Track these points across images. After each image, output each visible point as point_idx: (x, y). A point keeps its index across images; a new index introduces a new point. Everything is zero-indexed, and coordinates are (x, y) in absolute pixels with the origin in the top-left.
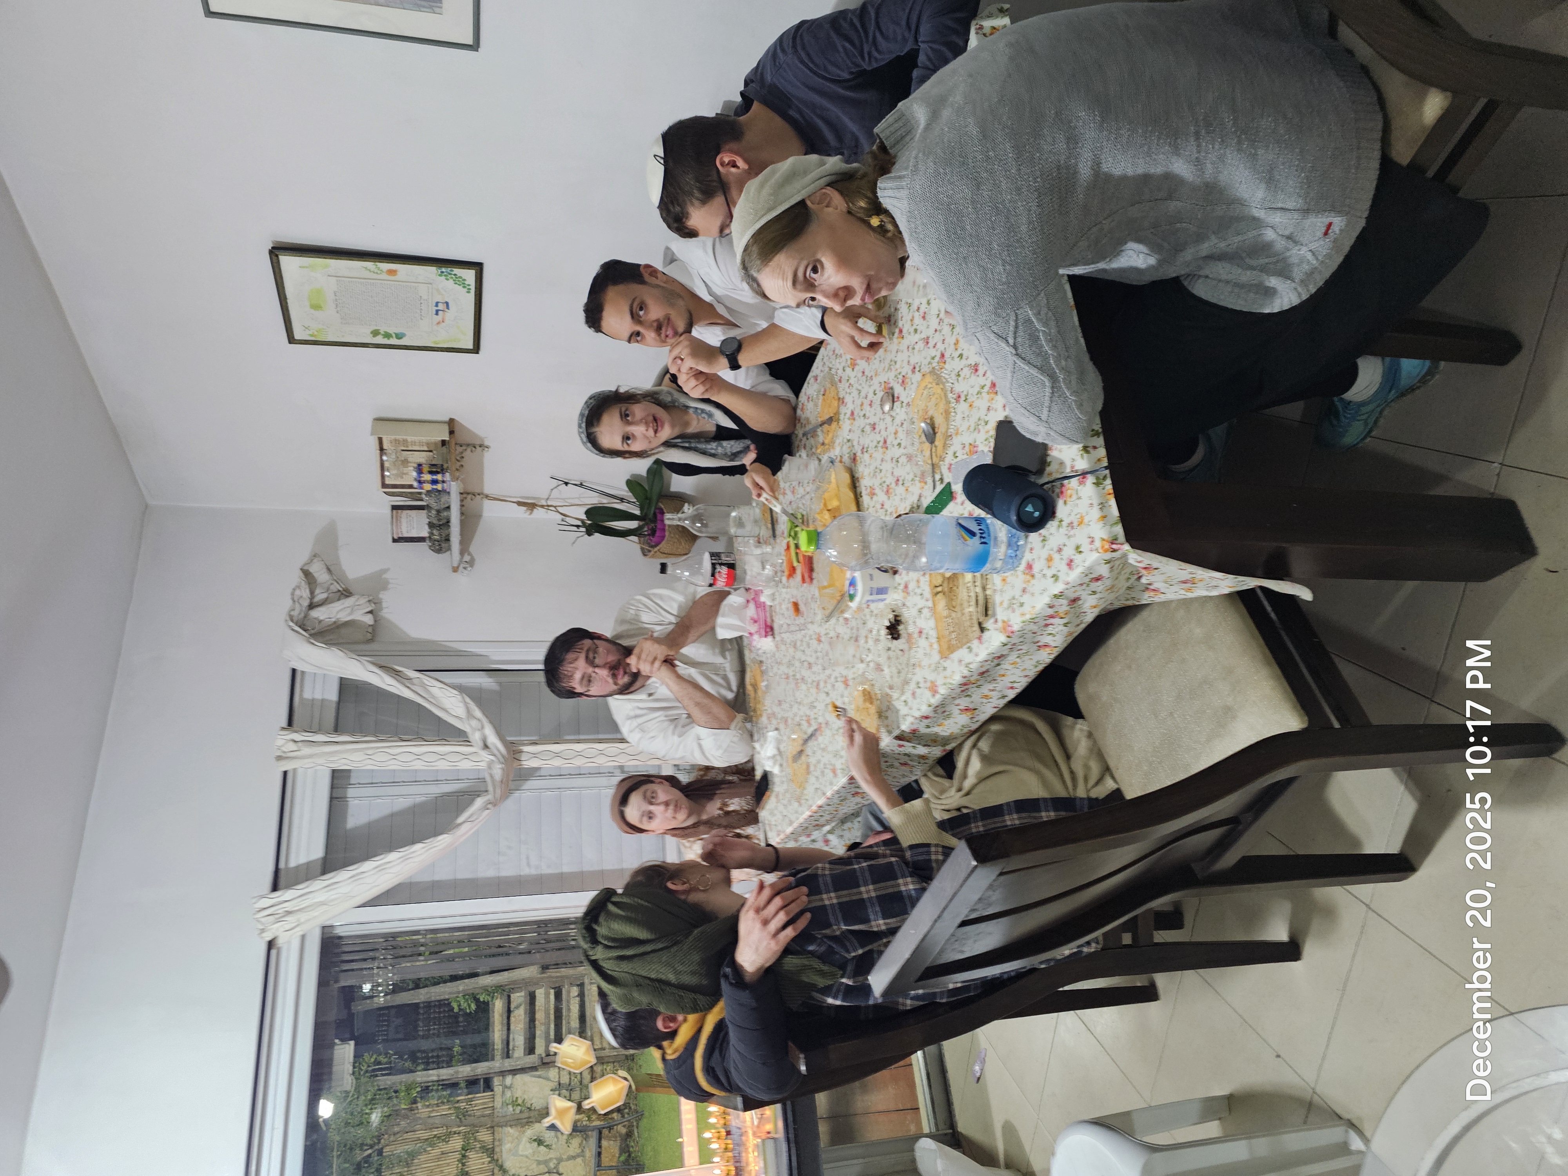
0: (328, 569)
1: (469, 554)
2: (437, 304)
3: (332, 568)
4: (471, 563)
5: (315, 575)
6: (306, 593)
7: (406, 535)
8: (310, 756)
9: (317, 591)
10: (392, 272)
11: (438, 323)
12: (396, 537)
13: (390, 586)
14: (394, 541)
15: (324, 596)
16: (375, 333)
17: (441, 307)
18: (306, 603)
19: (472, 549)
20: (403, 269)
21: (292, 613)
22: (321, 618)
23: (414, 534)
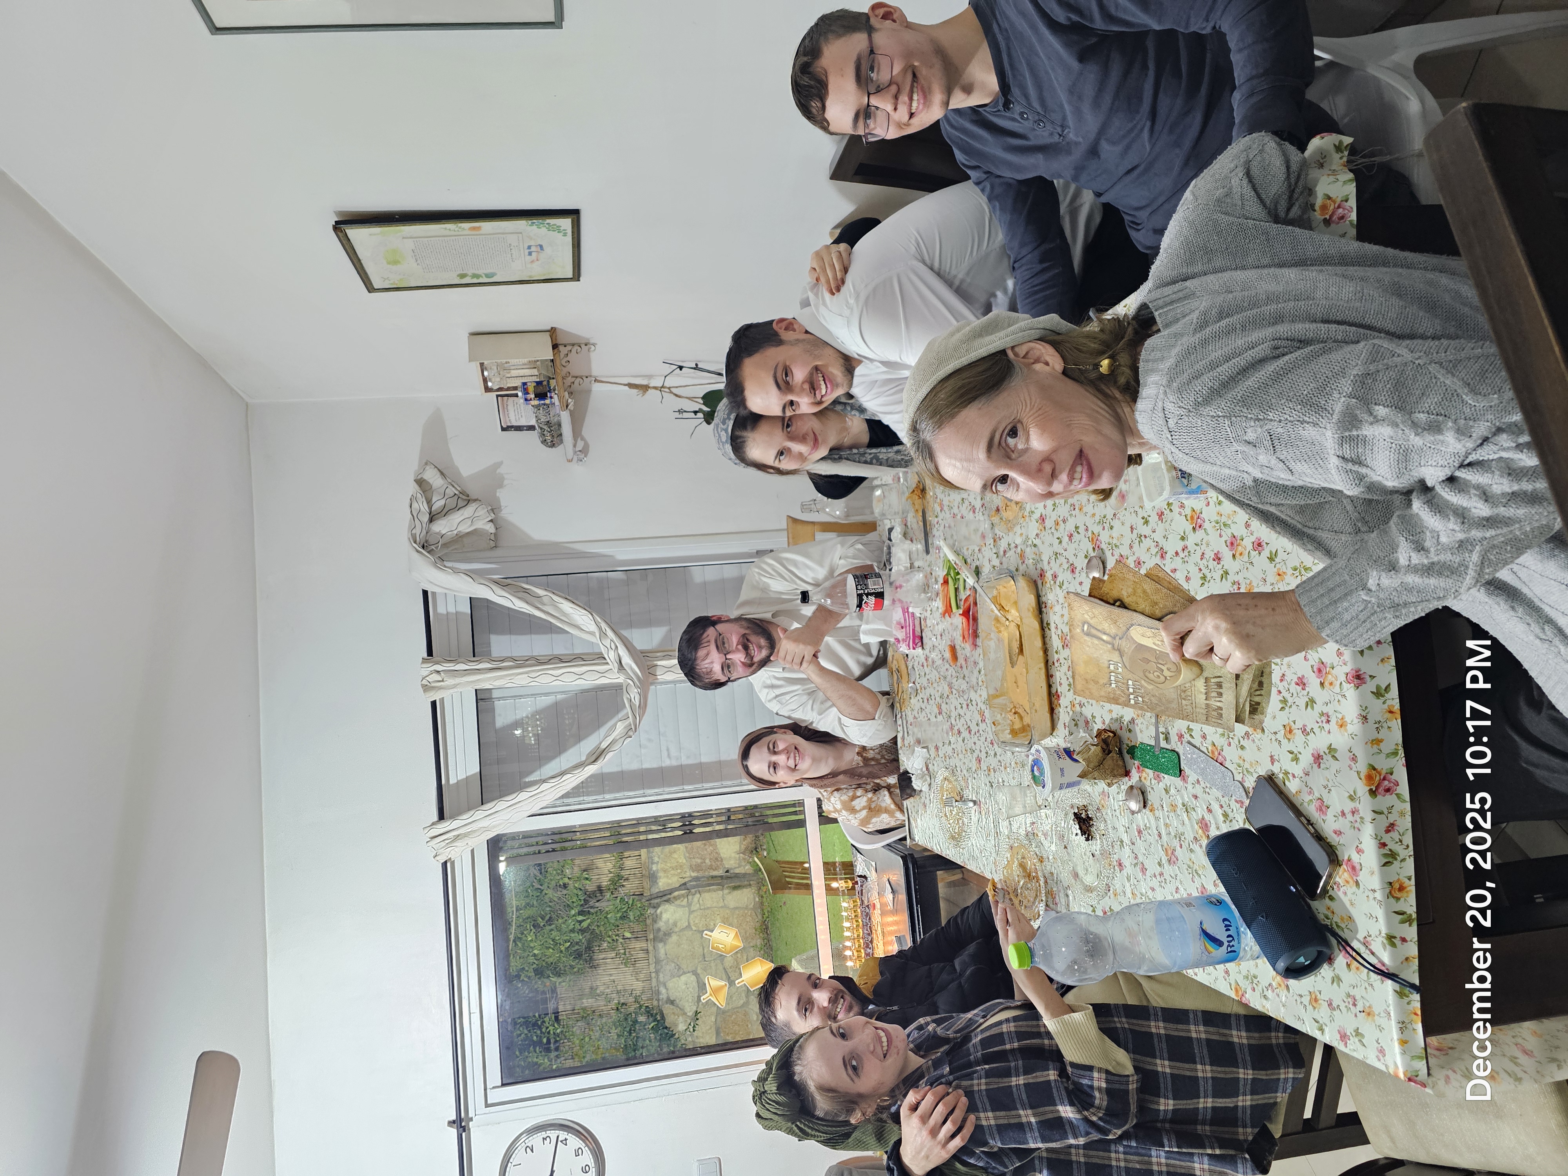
0: (442, 473)
1: (583, 439)
2: (529, 247)
3: (444, 472)
4: (585, 451)
5: (431, 481)
6: (425, 508)
7: (515, 423)
8: (455, 686)
9: (434, 500)
10: (474, 228)
11: (532, 262)
12: (504, 426)
13: (506, 482)
14: (503, 429)
15: (442, 502)
16: (462, 276)
17: (533, 249)
18: (426, 518)
19: (585, 433)
20: (487, 226)
21: (414, 532)
22: (443, 532)
23: (523, 422)
